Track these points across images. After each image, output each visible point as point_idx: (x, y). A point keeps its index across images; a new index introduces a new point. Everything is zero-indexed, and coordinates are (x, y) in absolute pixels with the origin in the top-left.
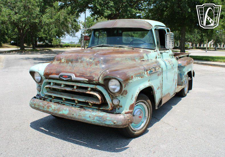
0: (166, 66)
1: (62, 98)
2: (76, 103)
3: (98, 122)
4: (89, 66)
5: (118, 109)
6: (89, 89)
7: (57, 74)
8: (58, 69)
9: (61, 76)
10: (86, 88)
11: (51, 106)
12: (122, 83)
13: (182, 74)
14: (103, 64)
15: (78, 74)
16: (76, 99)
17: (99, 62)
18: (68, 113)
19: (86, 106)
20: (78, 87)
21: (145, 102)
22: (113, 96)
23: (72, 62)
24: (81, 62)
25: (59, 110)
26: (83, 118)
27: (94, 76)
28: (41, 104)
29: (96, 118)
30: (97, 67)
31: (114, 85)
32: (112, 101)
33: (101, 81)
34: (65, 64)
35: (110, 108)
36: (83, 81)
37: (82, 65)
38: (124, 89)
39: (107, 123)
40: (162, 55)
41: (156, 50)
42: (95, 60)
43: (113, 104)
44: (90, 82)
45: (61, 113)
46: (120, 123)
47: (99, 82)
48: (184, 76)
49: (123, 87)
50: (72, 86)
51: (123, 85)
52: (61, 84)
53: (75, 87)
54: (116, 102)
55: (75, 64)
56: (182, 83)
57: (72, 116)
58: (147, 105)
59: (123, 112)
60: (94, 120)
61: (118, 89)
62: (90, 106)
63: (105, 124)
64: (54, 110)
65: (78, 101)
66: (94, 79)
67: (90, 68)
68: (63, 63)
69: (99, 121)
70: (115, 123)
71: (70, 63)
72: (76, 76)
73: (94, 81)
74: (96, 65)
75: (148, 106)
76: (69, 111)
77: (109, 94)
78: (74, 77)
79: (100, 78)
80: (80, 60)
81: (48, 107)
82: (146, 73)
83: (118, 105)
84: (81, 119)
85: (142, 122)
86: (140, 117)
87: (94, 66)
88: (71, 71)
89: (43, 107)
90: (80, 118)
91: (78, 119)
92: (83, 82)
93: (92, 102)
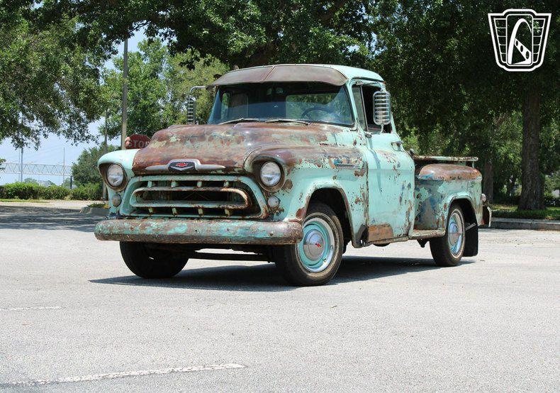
0: (378, 162)
1: (171, 208)
2: (201, 215)
3: (242, 236)
4: (225, 146)
5: (278, 214)
6: (227, 184)
7: (164, 162)
8: (165, 155)
9: (174, 164)
10: (221, 184)
11: (149, 225)
12: (283, 166)
13: (436, 199)
14: (251, 141)
15: (206, 160)
16: (201, 206)
17: (243, 138)
18: (187, 230)
19: (219, 217)
20: (205, 183)
21: (329, 219)
22: (268, 191)
23: (192, 142)
24: (211, 139)
25: (166, 229)
26: (216, 233)
27: (235, 159)
28: (126, 224)
29: (239, 230)
30: (239, 146)
31: (270, 173)
32: (267, 201)
33: (248, 167)
34: (179, 145)
35: (263, 214)
36: (215, 170)
37: (212, 144)
38: (286, 178)
39: (258, 236)
40: (370, 142)
41: (355, 128)
42: (236, 135)
43: (268, 206)
44: (228, 171)
45: (171, 232)
46: (280, 235)
47: (244, 170)
48: (441, 206)
49: (286, 174)
50: (194, 183)
51: (286, 170)
52: (171, 181)
53: (199, 184)
54: (273, 202)
55: (197, 144)
56: (438, 223)
57: (193, 233)
58: (331, 226)
59: (286, 219)
60: (237, 235)
61: (276, 179)
62: (227, 215)
63: (255, 238)
64: (158, 230)
65: (204, 209)
66: (236, 165)
67: (227, 149)
68: (175, 143)
69: (244, 234)
70: (271, 235)
71: (189, 142)
72: (202, 163)
73: (235, 168)
74: (239, 142)
75: (335, 227)
76: (189, 226)
77: (261, 189)
78: (198, 164)
79: (247, 162)
80: (208, 137)
81: (143, 227)
82: (327, 160)
83: (277, 208)
84: (211, 237)
85: (323, 260)
86: (318, 245)
87: (234, 146)
88: (191, 155)
89: (132, 228)
90: (209, 234)
91: (207, 237)
92: (214, 172)
93: (230, 207)
